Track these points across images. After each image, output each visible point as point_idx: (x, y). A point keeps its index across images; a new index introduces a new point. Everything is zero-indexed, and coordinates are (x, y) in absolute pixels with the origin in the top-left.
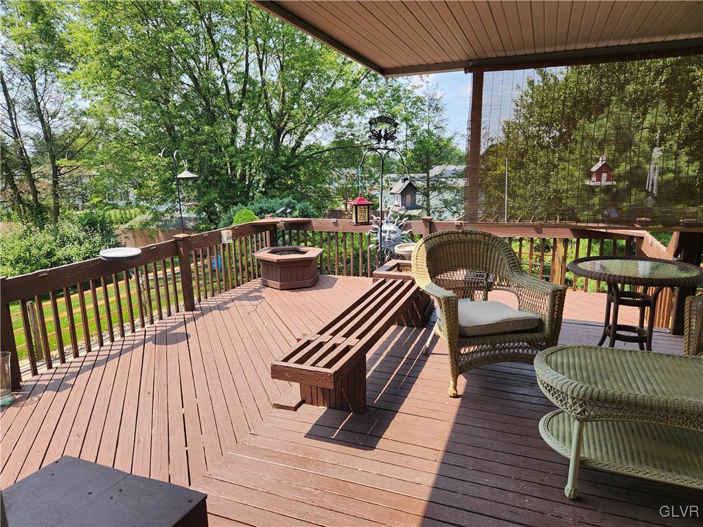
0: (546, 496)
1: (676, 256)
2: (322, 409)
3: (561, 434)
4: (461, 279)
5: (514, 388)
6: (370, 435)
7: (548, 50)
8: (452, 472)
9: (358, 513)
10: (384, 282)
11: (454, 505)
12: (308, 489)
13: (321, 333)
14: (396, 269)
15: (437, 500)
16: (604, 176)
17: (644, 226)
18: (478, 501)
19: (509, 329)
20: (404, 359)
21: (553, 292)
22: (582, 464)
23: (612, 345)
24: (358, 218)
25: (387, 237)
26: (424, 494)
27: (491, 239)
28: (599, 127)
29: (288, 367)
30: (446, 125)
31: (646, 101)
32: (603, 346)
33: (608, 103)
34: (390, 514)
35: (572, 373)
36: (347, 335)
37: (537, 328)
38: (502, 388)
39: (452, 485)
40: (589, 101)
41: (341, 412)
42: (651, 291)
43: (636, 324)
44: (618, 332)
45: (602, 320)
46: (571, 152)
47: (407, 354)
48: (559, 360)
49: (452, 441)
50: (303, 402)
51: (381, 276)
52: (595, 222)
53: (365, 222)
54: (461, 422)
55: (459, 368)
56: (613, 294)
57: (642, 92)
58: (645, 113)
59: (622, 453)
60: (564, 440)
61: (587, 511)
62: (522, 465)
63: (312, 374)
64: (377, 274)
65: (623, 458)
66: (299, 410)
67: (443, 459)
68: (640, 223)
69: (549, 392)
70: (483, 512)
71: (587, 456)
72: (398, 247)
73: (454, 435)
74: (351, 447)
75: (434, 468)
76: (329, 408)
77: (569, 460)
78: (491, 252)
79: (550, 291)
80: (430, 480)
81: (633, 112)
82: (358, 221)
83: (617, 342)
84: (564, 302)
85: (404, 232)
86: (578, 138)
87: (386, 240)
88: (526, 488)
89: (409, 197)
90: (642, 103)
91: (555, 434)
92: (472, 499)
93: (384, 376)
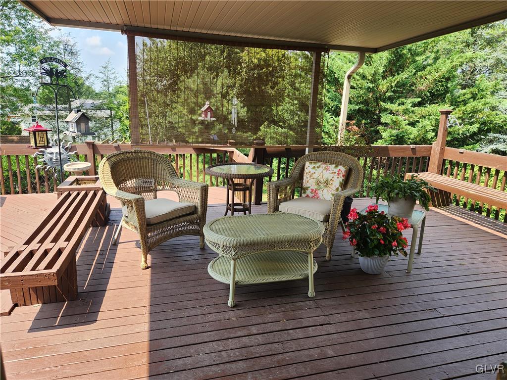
0: (219, 310)
1: (253, 161)
2: (37, 307)
3: (221, 272)
4: (132, 186)
5: (183, 253)
6: (88, 313)
7: (179, 29)
8: (159, 317)
9: (98, 370)
10: (69, 195)
11: (168, 336)
12: (48, 369)
13: (28, 242)
14: (75, 183)
15: (155, 338)
16: (209, 114)
17: (233, 145)
18: (181, 328)
19: (177, 215)
20: (99, 252)
21: (202, 187)
22: (237, 285)
23: (233, 214)
24: (38, 142)
25: (55, 158)
26: (145, 337)
27: (155, 155)
28: (193, 82)
29: (6, 277)
30: (82, 67)
31: (217, 68)
32: (227, 216)
33: (196, 67)
34: (125, 359)
35: (226, 233)
36: (55, 240)
37: (193, 211)
38: (176, 255)
39: (161, 325)
40: (185, 64)
41: (56, 304)
42: (249, 181)
43: (242, 202)
44: (235, 207)
45: (226, 202)
46: (178, 97)
47: (100, 247)
48: (217, 228)
49: (153, 297)
50: (16, 305)
51: (65, 190)
52: (197, 143)
53: (45, 146)
54: (155, 283)
55: (148, 247)
56: (231, 185)
57: (214, 62)
58: (217, 76)
59: (260, 272)
60: (224, 274)
61: (241, 311)
62: (201, 297)
63: (34, 277)
64: (61, 189)
65: (255, 275)
66: (13, 313)
67: (151, 311)
68: (231, 143)
69: (215, 247)
70: (187, 333)
71: (238, 280)
72: (67, 166)
73: (153, 293)
74: (75, 326)
75: (146, 318)
76: (44, 303)
77: (229, 285)
78: (156, 165)
79: (200, 187)
80: (146, 327)
81: (211, 74)
82: (38, 145)
83: (235, 213)
84: (208, 193)
85: (70, 153)
86: (182, 88)
87: (54, 160)
88: (207, 310)
89: (83, 125)
90: (215, 69)
91: (218, 272)
92: (178, 329)
93: (86, 267)
